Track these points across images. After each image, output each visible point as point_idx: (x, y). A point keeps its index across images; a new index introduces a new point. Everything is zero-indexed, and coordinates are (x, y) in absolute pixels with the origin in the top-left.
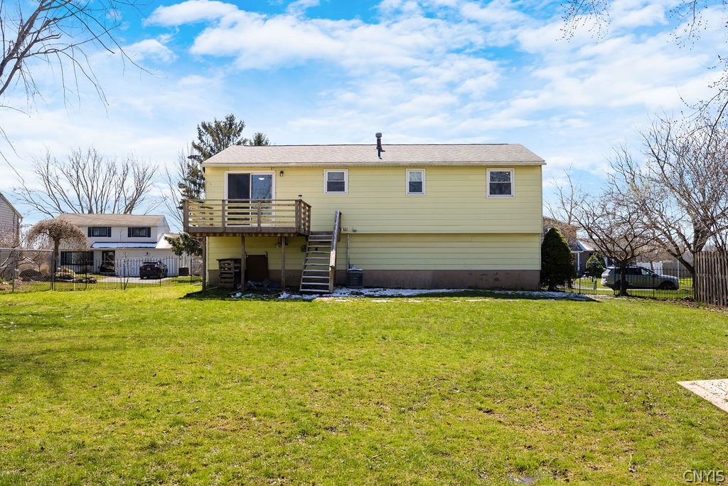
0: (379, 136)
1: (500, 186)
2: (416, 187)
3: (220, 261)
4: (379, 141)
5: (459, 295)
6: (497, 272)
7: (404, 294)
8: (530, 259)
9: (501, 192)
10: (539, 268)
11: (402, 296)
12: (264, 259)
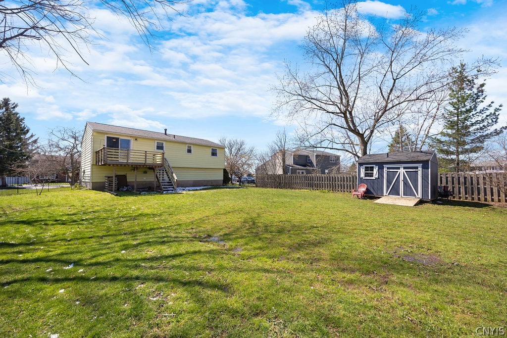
0: (166, 130)
1: (214, 154)
2: (189, 151)
3: (109, 177)
4: (166, 132)
5: (210, 189)
6: (212, 180)
7: (198, 189)
8: (220, 177)
9: (214, 155)
10: (223, 179)
11: (197, 190)
12: (125, 176)
